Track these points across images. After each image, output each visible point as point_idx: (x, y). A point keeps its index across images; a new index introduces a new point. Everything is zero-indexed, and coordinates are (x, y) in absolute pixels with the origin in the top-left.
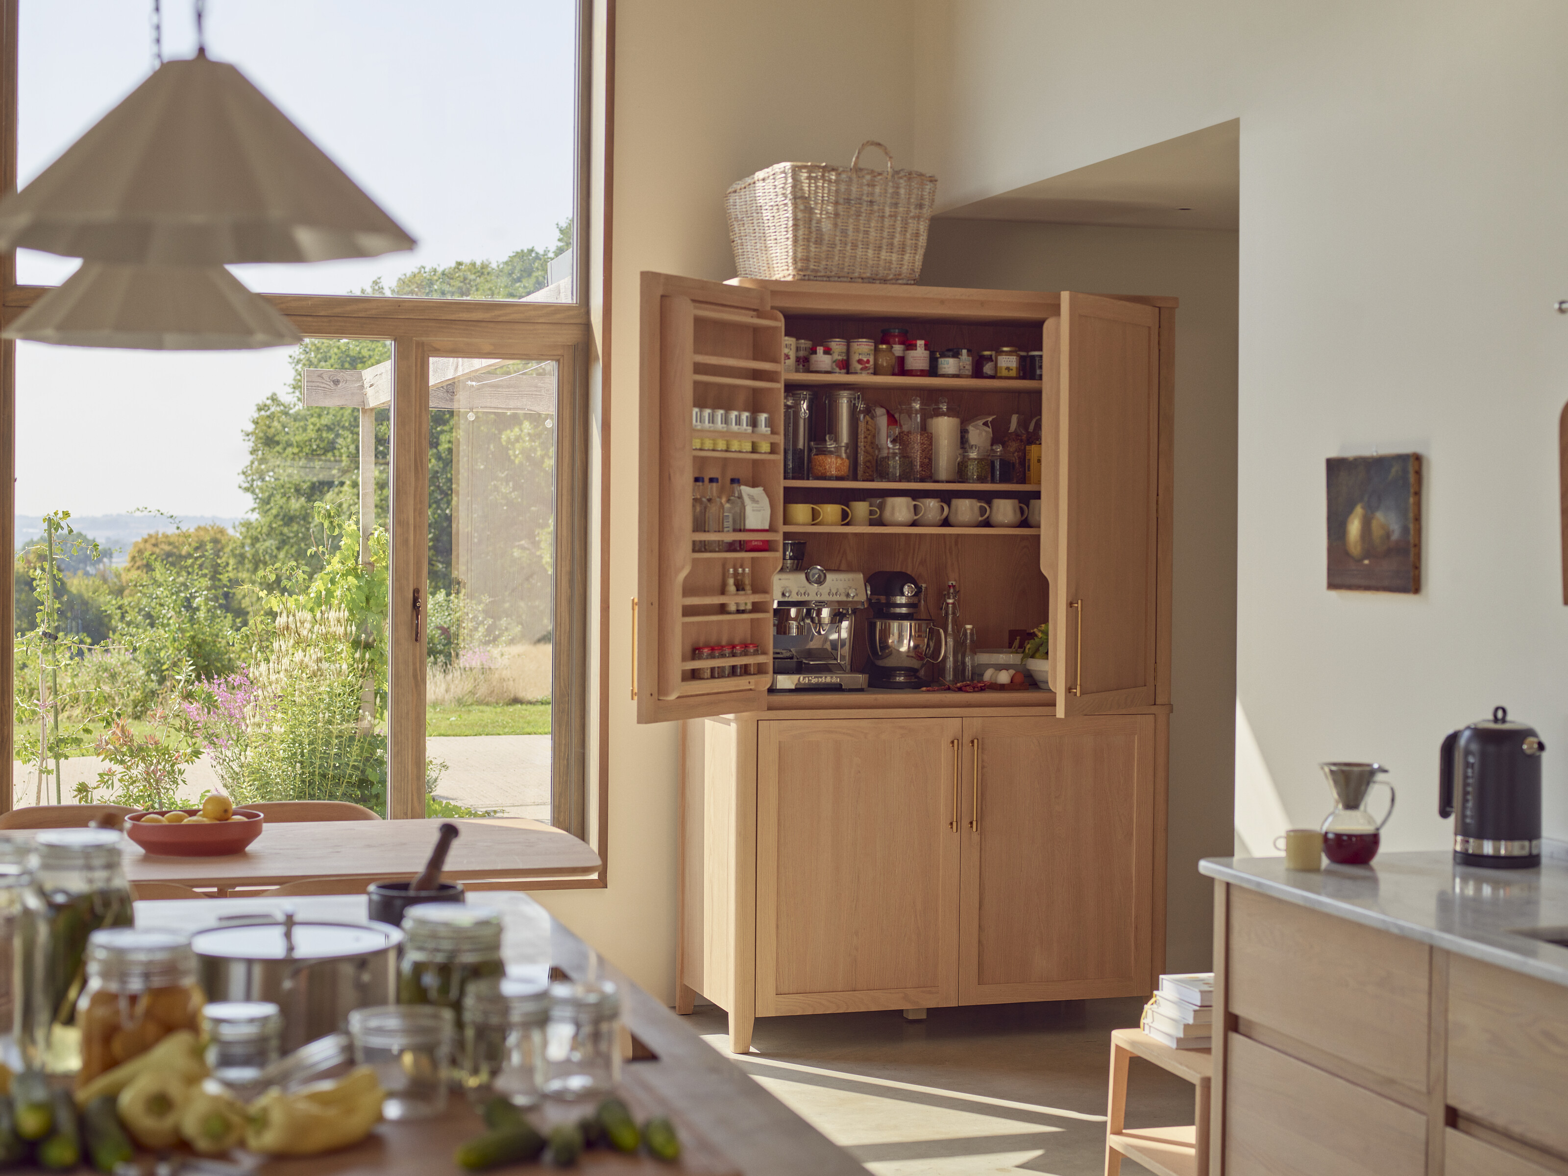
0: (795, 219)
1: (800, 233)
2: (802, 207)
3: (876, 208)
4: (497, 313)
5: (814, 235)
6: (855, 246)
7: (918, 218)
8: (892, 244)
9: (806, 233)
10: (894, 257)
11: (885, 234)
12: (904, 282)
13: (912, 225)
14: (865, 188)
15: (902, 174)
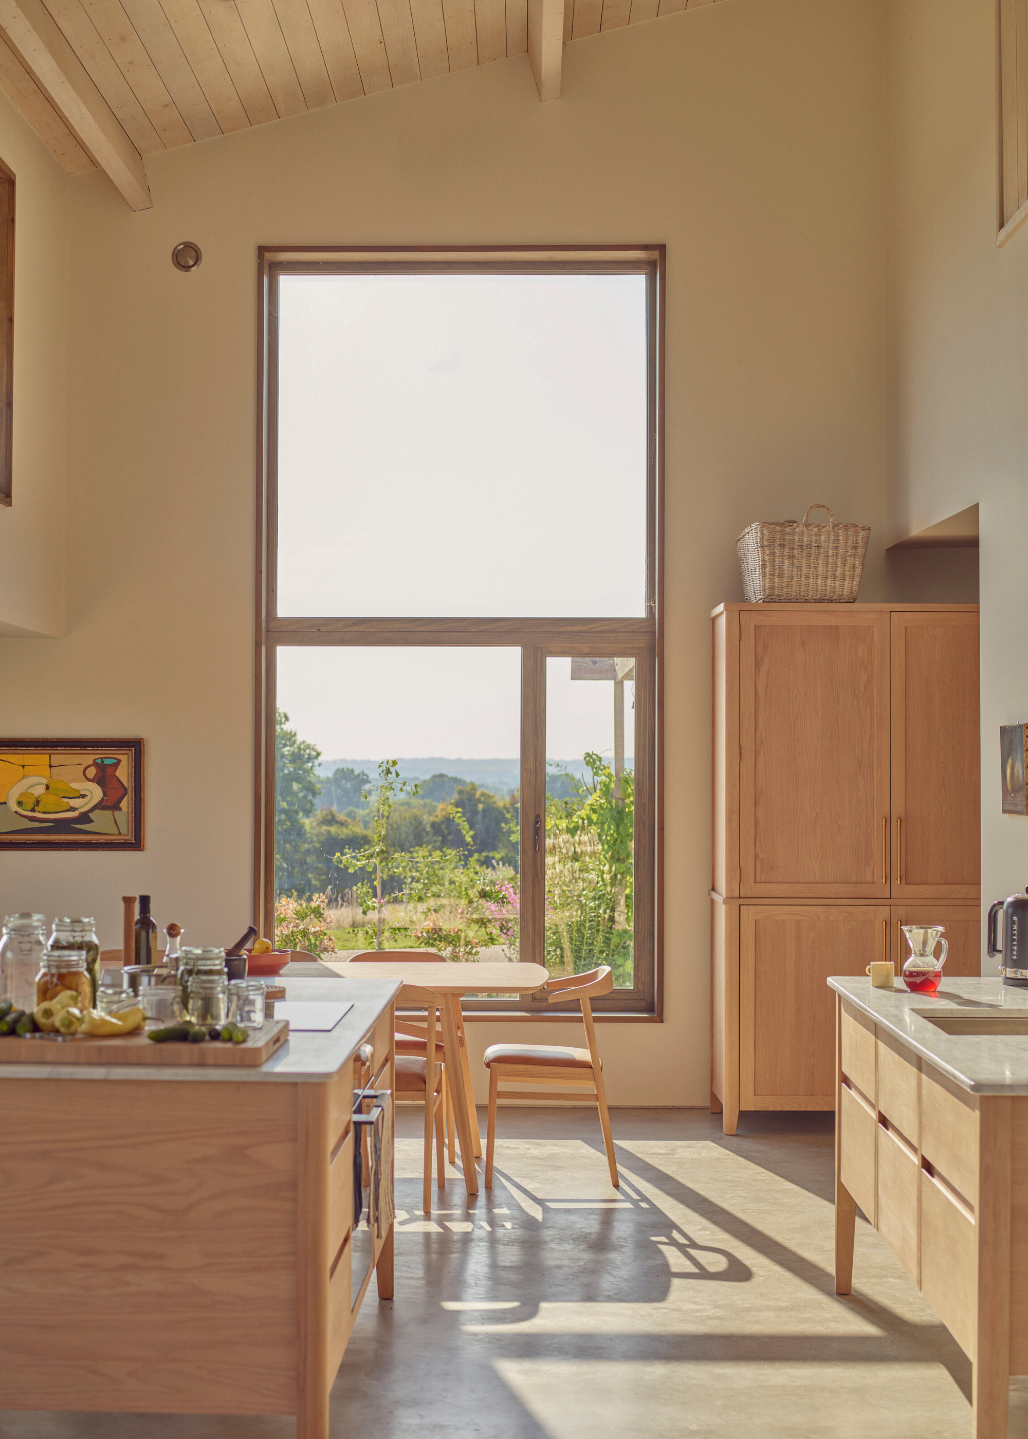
0: (764, 561)
1: (767, 570)
2: (768, 552)
3: (822, 550)
4: (591, 626)
5: (777, 571)
6: (807, 577)
7: (854, 556)
8: (835, 575)
9: (772, 570)
10: (837, 583)
11: (830, 569)
12: (845, 601)
13: (850, 561)
14: (814, 537)
15: (840, 526)
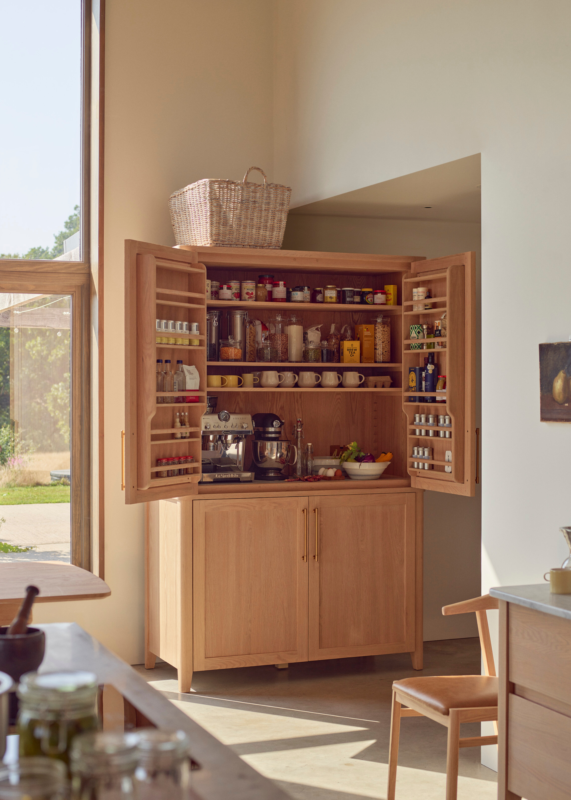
0: (211, 211)
1: (214, 219)
2: (215, 204)
3: (257, 205)
4: (37, 267)
5: (222, 221)
6: (245, 227)
7: (281, 211)
8: (266, 226)
9: (218, 219)
10: (268, 233)
11: (263, 220)
12: (273, 248)
13: (278, 215)
14: (251, 193)
15: (272, 186)
